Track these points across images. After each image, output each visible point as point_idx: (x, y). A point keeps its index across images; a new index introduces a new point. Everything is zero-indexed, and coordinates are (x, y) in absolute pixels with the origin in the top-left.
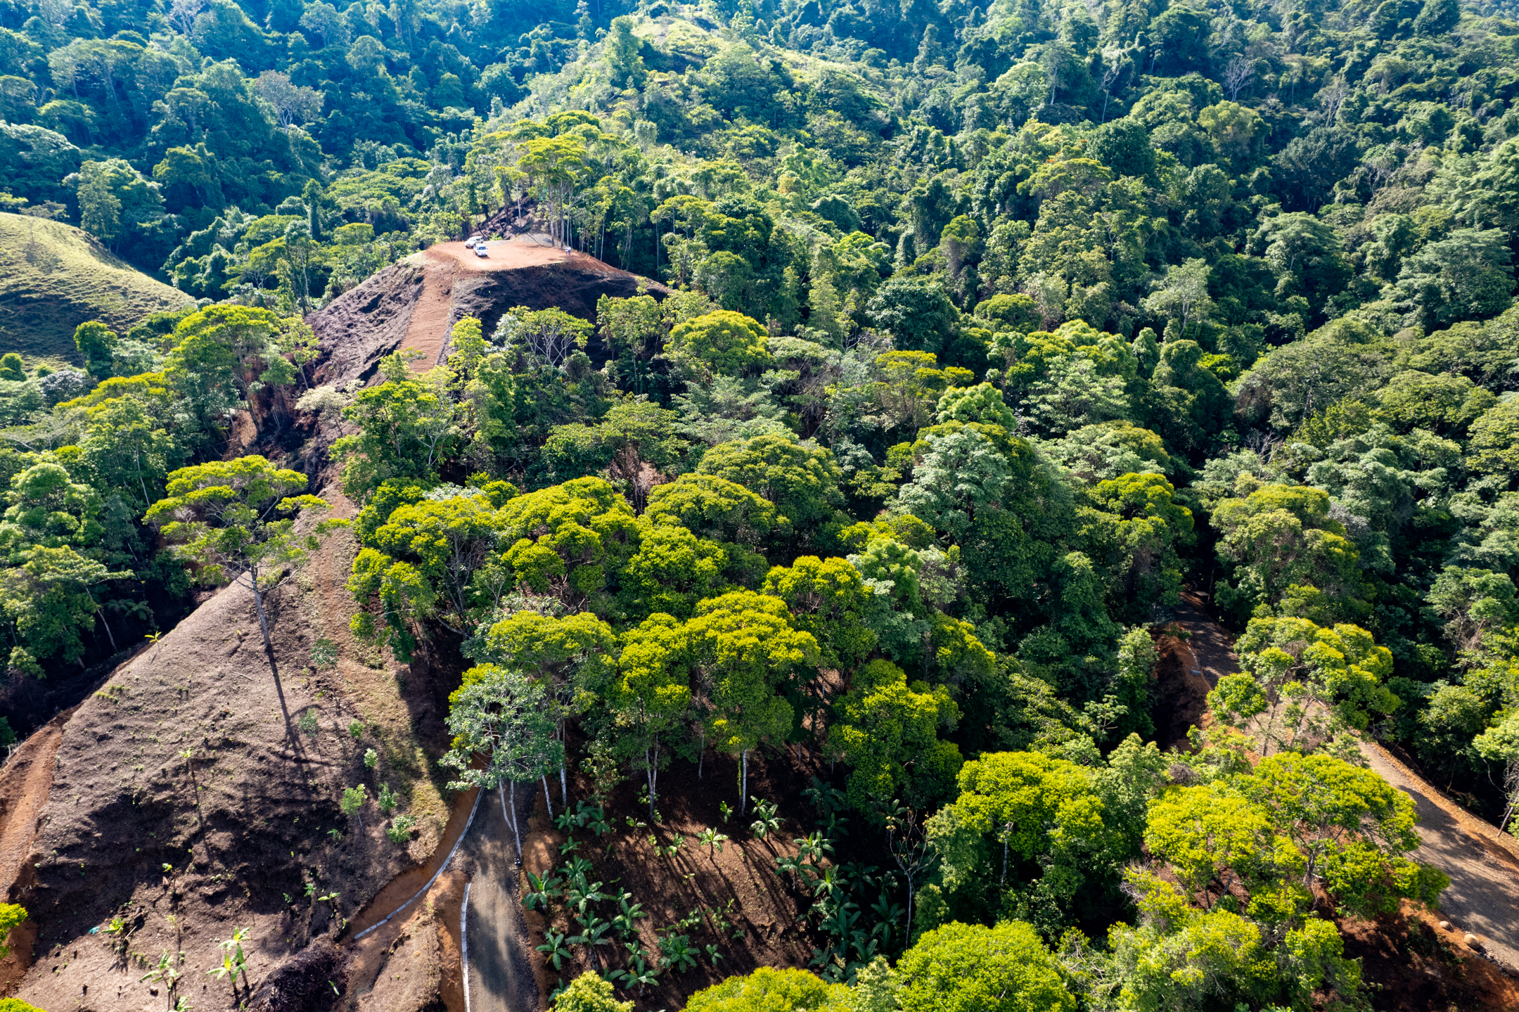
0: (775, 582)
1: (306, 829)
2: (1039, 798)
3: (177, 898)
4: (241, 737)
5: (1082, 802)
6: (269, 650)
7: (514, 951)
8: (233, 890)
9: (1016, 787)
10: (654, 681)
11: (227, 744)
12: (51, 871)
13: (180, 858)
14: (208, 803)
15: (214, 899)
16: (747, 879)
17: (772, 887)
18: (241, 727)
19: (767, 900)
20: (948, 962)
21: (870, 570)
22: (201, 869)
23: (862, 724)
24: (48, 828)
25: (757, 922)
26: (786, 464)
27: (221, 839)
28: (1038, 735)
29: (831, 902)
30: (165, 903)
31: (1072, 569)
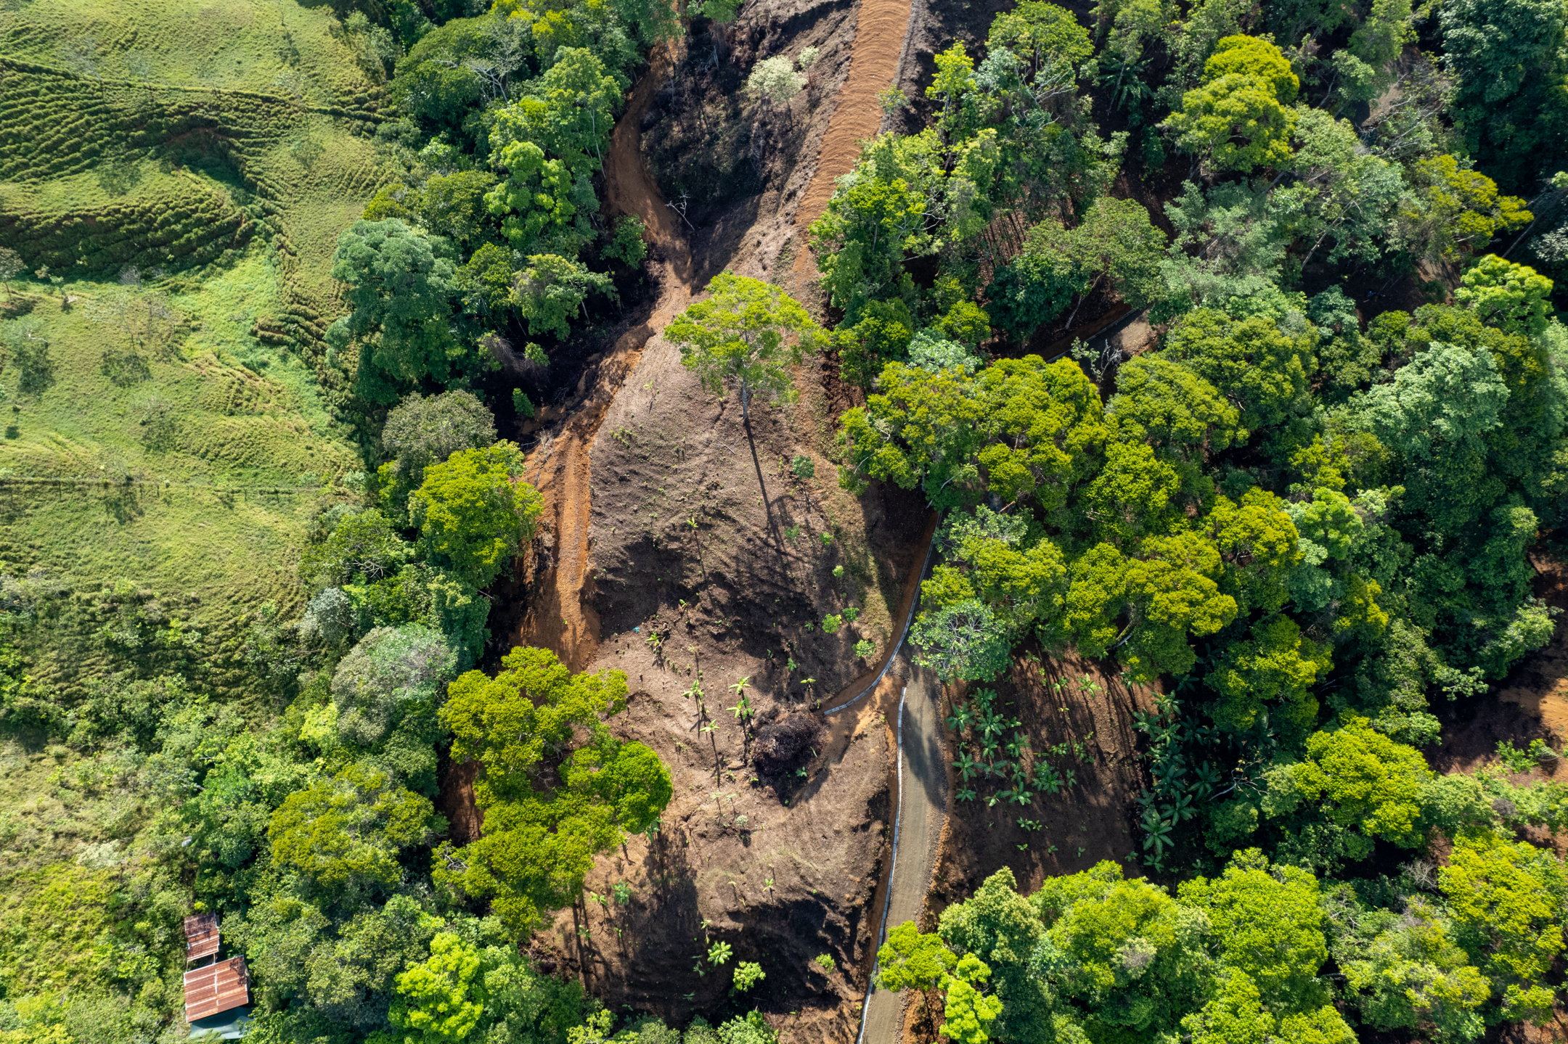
0: (1219, 527)
1: (784, 609)
2: (1368, 794)
3: (691, 627)
4: (731, 512)
5: (1402, 809)
6: (747, 424)
7: (934, 751)
8: (729, 633)
9: (1354, 780)
10: (1093, 624)
11: (719, 515)
12: (603, 583)
13: (691, 596)
14: (709, 562)
15: (719, 638)
16: (1106, 714)
17: (1123, 723)
18: (729, 502)
19: (1116, 733)
20: (1248, 912)
21: (1307, 529)
22: (706, 611)
23: (1247, 674)
24: (596, 548)
25: (1105, 749)
26: (1267, 369)
27: (721, 594)
28: (1394, 692)
29: (1165, 750)
30: (682, 625)
31: (1512, 527)
